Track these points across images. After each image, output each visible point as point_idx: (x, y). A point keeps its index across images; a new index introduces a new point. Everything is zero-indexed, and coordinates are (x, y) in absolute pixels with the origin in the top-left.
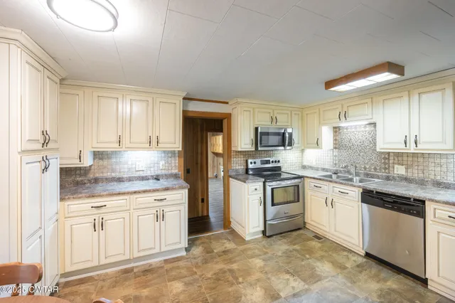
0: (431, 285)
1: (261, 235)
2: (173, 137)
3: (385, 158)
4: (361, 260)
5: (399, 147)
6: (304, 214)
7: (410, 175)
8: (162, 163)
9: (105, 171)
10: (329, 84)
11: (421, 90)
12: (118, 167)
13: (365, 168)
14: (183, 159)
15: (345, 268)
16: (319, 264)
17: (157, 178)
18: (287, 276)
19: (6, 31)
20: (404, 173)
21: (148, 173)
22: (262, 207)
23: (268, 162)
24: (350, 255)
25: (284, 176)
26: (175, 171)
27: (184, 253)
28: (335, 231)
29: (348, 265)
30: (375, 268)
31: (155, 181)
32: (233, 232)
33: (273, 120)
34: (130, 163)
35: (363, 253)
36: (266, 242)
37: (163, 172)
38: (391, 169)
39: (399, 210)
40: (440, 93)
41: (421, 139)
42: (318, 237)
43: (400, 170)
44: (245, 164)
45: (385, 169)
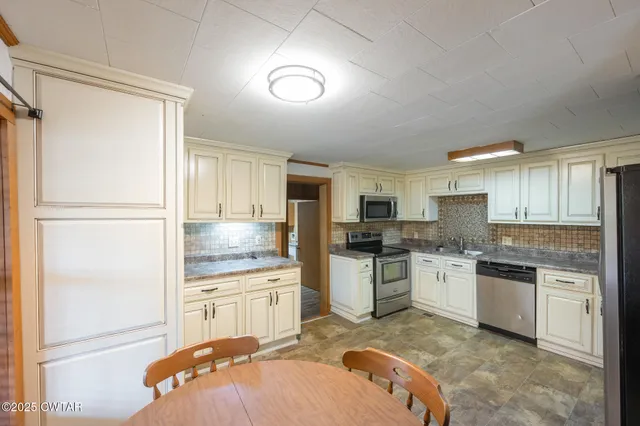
0: (540, 344)
1: (370, 317)
2: (276, 206)
3: (493, 230)
4: (477, 331)
5: (509, 219)
6: (410, 291)
7: (517, 245)
8: (258, 237)
9: (193, 248)
10: (453, 155)
11: (531, 165)
12: (208, 243)
13: (473, 240)
14: (280, 233)
15: (464, 339)
16: (439, 338)
17: (253, 256)
18: (415, 352)
19: (153, 82)
20: (510, 244)
21: (244, 250)
22: (372, 286)
23: (369, 235)
24: (465, 328)
25: (385, 251)
26: (272, 247)
27: (296, 342)
28: (449, 306)
29: (467, 336)
30: (491, 337)
31: (250, 259)
32: (337, 317)
33: (378, 187)
34: (222, 237)
35: (476, 324)
36: (377, 323)
37: (259, 249)
38: (499, 240)
39: (513, 278)
40: (547, 169)
41: (531, 211)
42: (429, 315)
43: (507, 242)
44: (345, 238)
45: (493, 240)
